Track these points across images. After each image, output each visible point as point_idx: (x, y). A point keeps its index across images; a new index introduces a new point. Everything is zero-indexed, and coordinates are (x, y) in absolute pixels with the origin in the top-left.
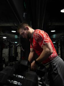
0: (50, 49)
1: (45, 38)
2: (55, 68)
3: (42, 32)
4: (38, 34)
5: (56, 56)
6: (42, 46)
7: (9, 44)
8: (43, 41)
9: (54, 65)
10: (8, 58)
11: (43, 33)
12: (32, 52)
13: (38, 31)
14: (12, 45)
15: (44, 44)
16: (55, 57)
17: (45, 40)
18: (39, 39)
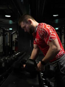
0: (57, 46)
1: (51, 33)
2: (62, 68)
3: (48, 26)
4: (43, 29)
5: (64, 54)
6: (48, 42)
7: (2, 32)
8: (49, 38)
9: (61, 64)
10: (2, 48)
11: (49, 28)
12: (35, 49)
13: (44, 26)
14: (6, 32)
15: (50, 41)
16: (62, 55)
17: (51, 36)
18: (44, 35)
